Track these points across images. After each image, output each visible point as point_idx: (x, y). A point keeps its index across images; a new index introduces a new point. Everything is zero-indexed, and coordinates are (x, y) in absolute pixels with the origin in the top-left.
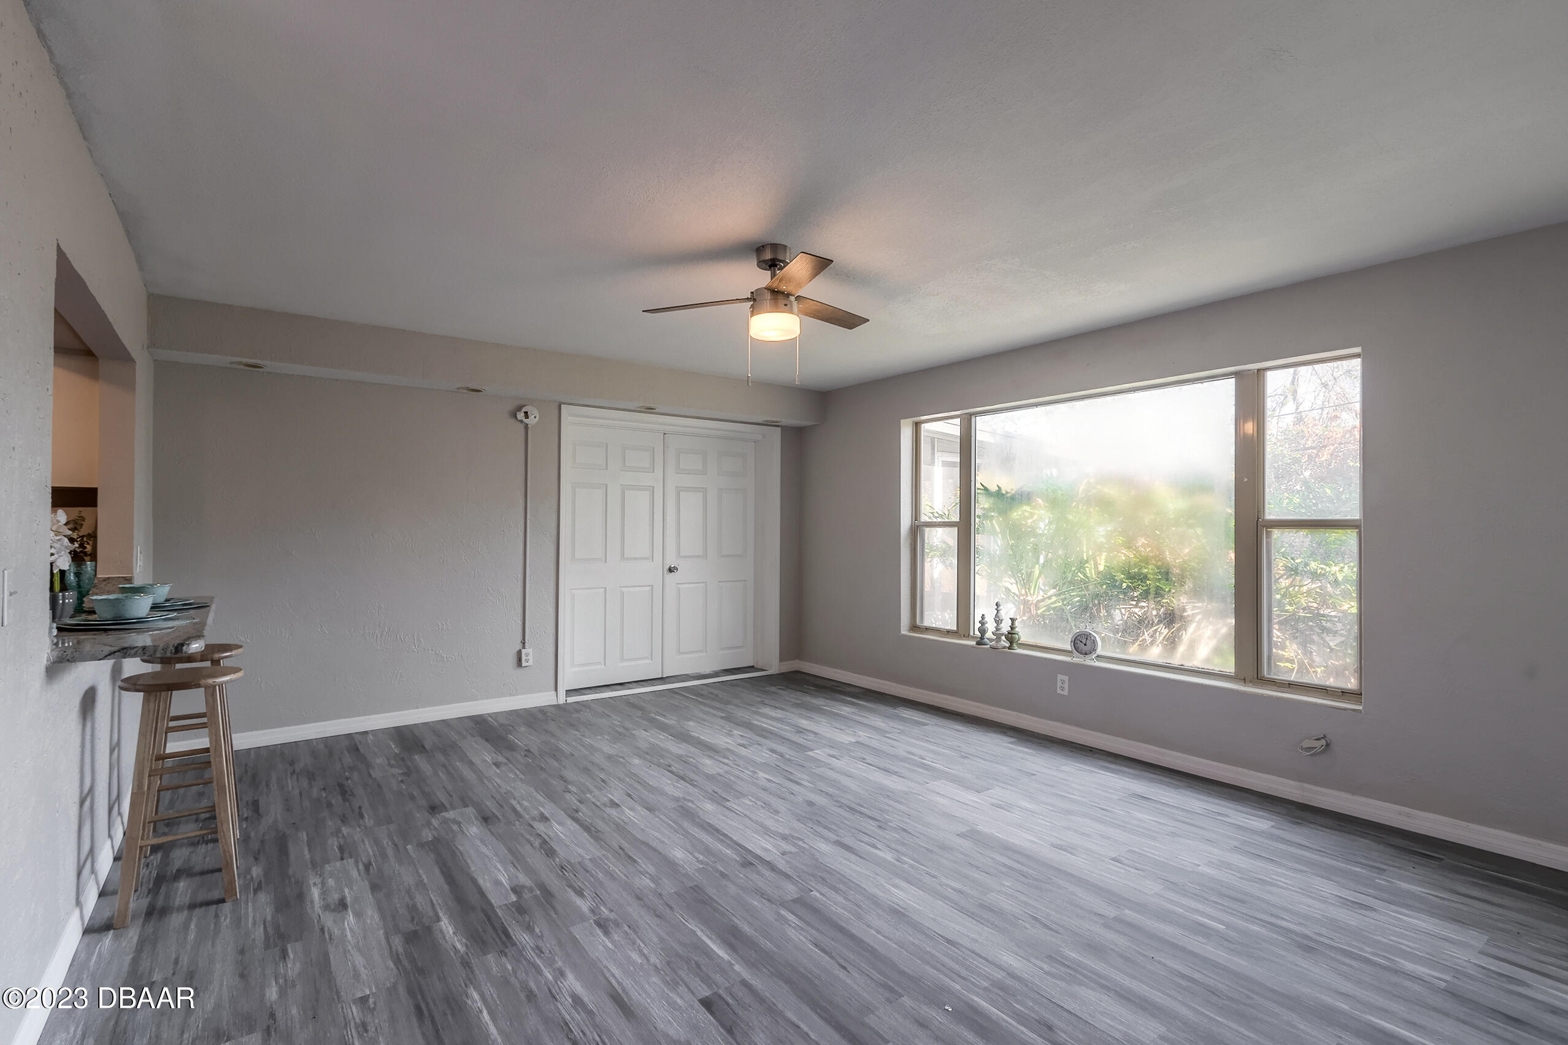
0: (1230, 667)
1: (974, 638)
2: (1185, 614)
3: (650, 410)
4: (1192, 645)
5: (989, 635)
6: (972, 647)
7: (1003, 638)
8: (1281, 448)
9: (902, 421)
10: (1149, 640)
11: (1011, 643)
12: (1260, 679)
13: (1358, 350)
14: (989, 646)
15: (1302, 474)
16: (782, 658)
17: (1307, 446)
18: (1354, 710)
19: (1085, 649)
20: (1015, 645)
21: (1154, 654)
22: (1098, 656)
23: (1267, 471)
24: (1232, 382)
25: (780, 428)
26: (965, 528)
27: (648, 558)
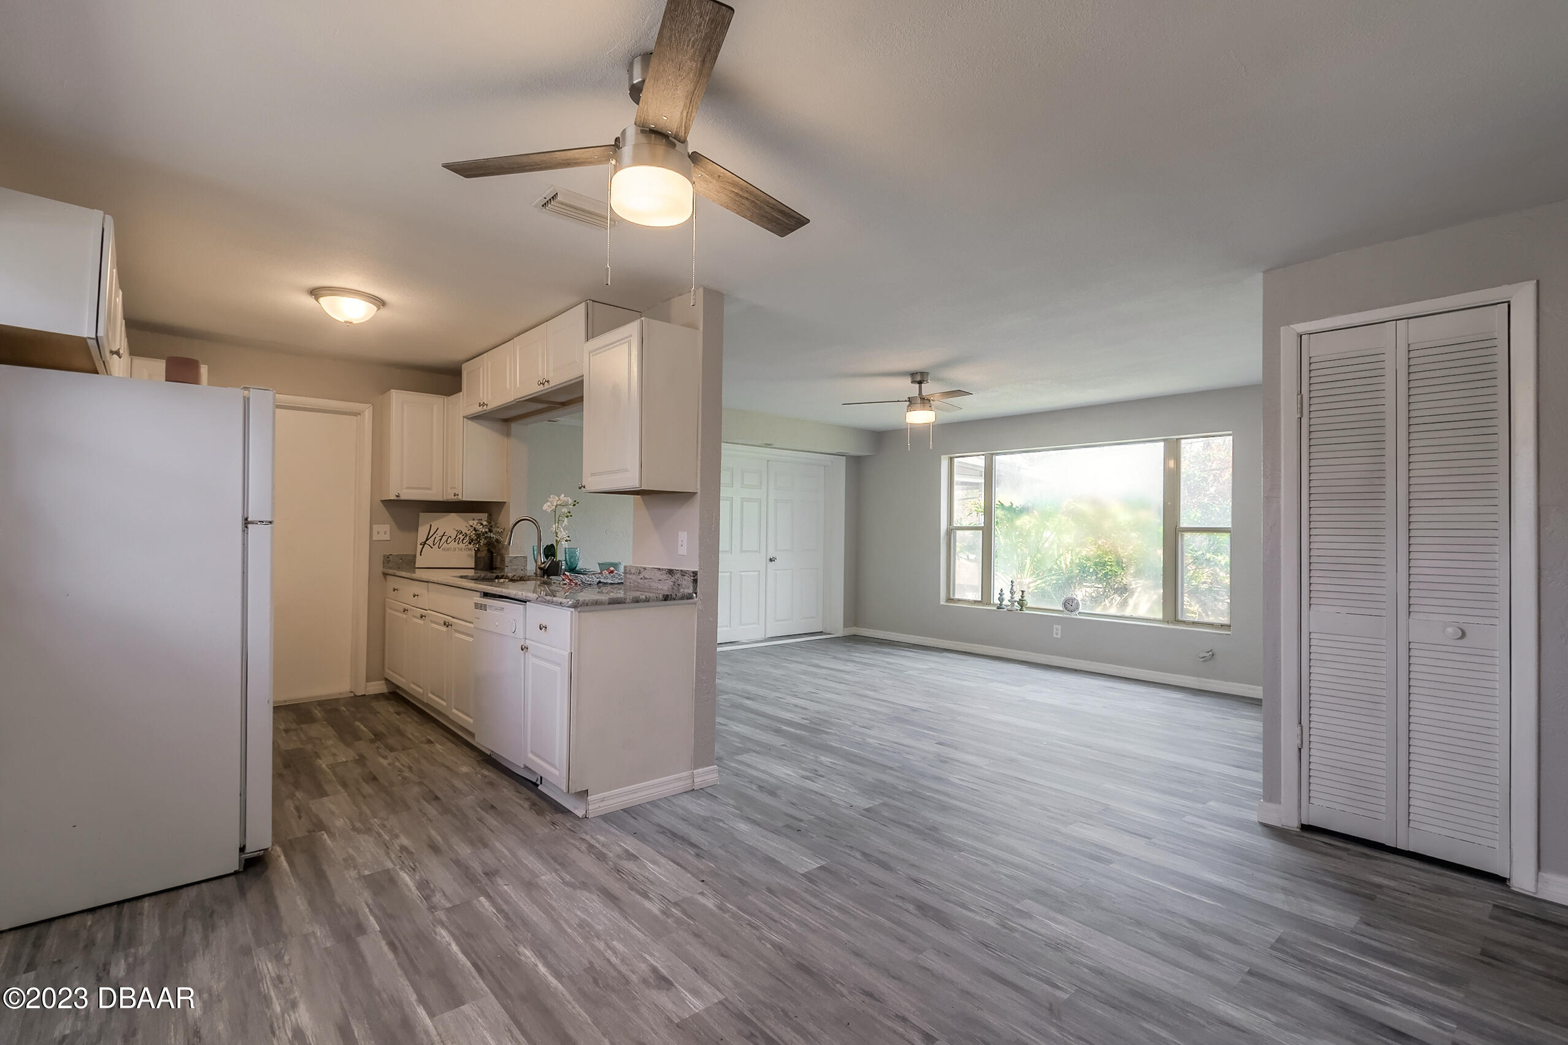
0: (1160, 616)
1: (994, 605)
2: (1131, 587)
3: (768, 445)
4: (1136, 606)
5: (1006, 602)
6: (995, 610)
7: (1016, 604)
8: (1193, 469)
9: (942, 456)
10: (1108, 605)
11: (1022, 607)
12: (1177, 621)
13: (1231, 432)
14: (1006, 610)
15: (1209, 490)
16: (845, 626)
17: (1212, 468)
18: (1227, 634)
19: (1071, 608)
20: (1024, 608)
21: (1113, 611)
22: (1079, 613)
23: (1182, 487)
24: (1162, 444)
25: (844, 457)
26: (987, 531)
27: (756, 551)
